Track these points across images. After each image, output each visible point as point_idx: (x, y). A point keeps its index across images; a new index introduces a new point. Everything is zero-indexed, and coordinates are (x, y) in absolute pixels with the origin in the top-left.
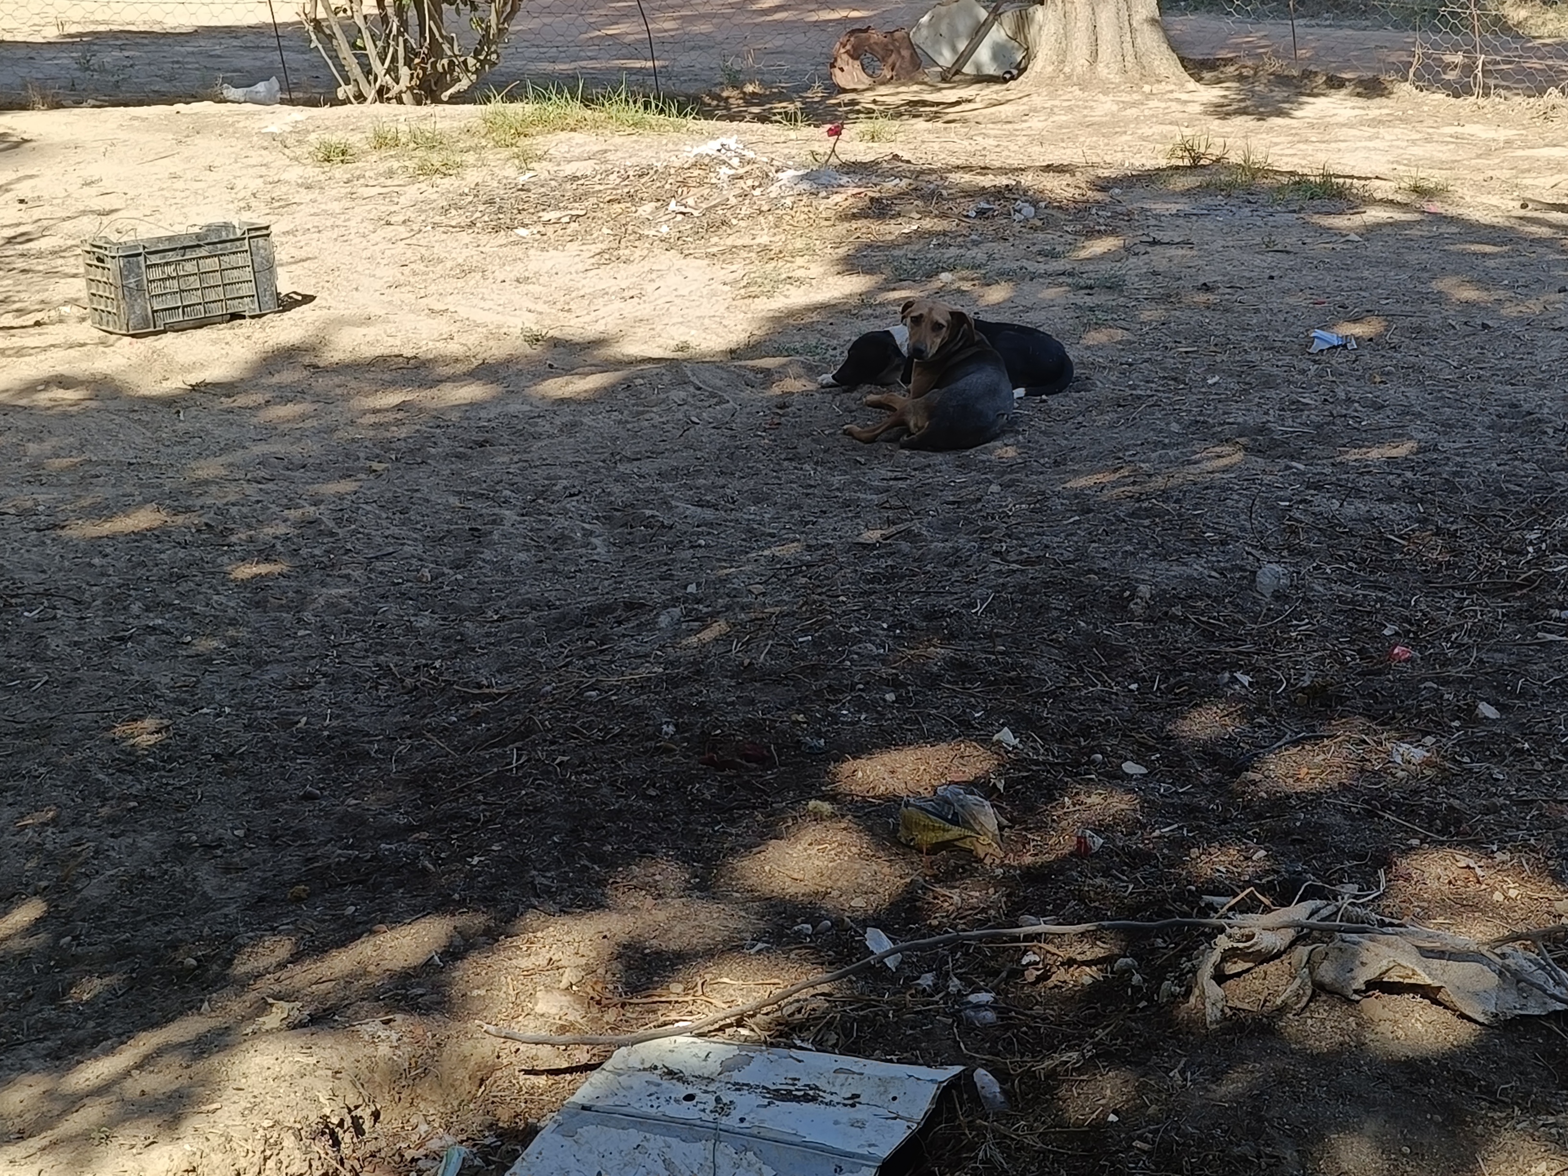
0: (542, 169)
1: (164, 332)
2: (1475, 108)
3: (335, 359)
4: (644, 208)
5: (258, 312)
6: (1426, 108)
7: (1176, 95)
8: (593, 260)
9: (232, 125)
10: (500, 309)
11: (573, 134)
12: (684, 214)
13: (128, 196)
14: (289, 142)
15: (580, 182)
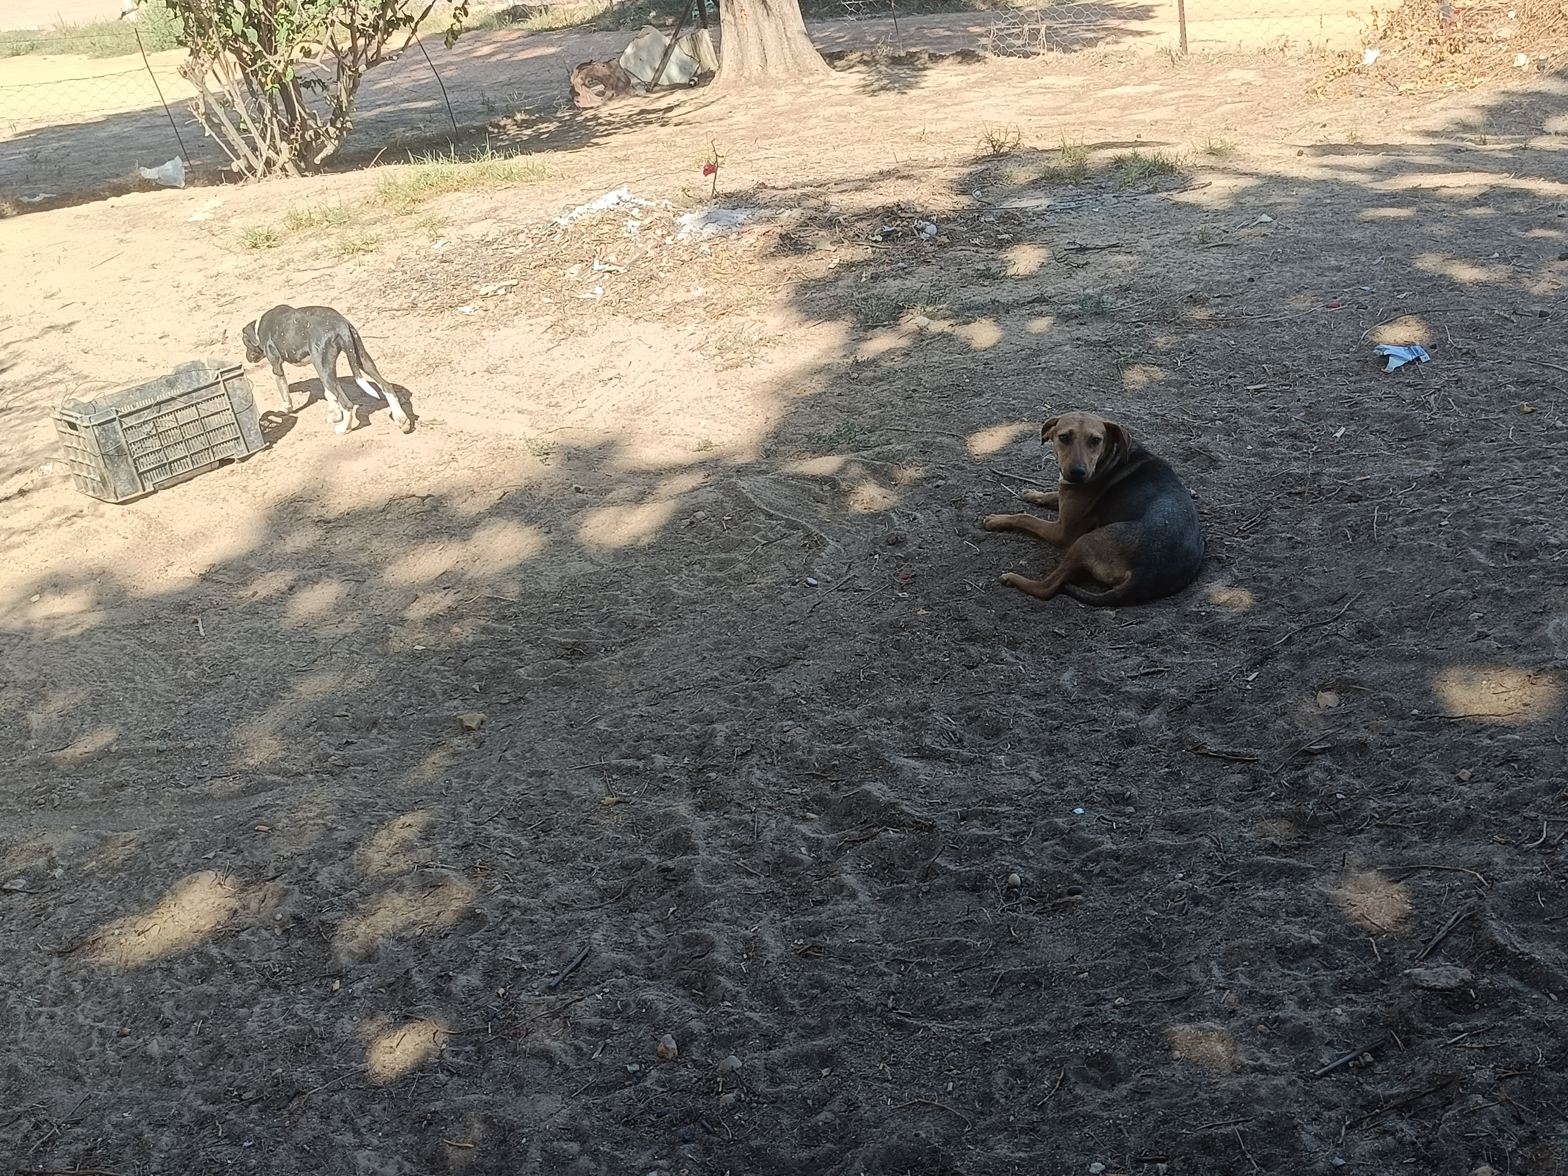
0: (452, 234)
1: (155, 492)
2: (1043, 64)
3: (344, 508)
4: (571, 270)
5: (246, 454)
6: (1008, 69)
7: (827, 83)
8: (548, 336)
9: (161, 216)
10: (487, 411)
11: (458, 194)
12: (610, 272)
13: (87, 306)
14: (216, 229)
15: (495, 247)
